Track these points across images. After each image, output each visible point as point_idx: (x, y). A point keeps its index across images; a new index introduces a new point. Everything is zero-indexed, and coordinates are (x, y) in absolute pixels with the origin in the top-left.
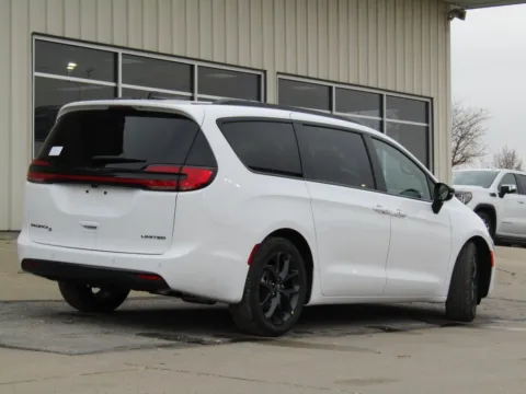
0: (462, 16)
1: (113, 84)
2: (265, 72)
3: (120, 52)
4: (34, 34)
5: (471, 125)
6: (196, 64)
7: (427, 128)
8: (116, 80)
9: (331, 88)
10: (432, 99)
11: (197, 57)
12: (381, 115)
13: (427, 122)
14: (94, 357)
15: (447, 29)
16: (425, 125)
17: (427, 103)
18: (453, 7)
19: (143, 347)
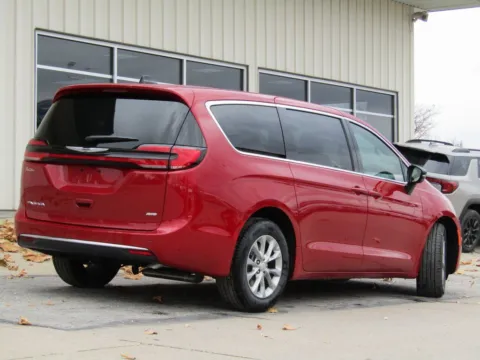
0: (424, 17)
1: (109, 77)
2: (247, 67)
3: (116, 47)
4: (37, 29)
5: (424, 119)
6: (185, 59)
7: (393, 119)
8: (112, 73)
9: (306, 82)
10: (397, 93)
11: (185, 52)
12: (352, 107)
13: (393, 114)
14: (90, 332)
15: (411, 30)
16: (391, 116)
17: (393, 96)
18: (416, 10)
19: (137, 322)
